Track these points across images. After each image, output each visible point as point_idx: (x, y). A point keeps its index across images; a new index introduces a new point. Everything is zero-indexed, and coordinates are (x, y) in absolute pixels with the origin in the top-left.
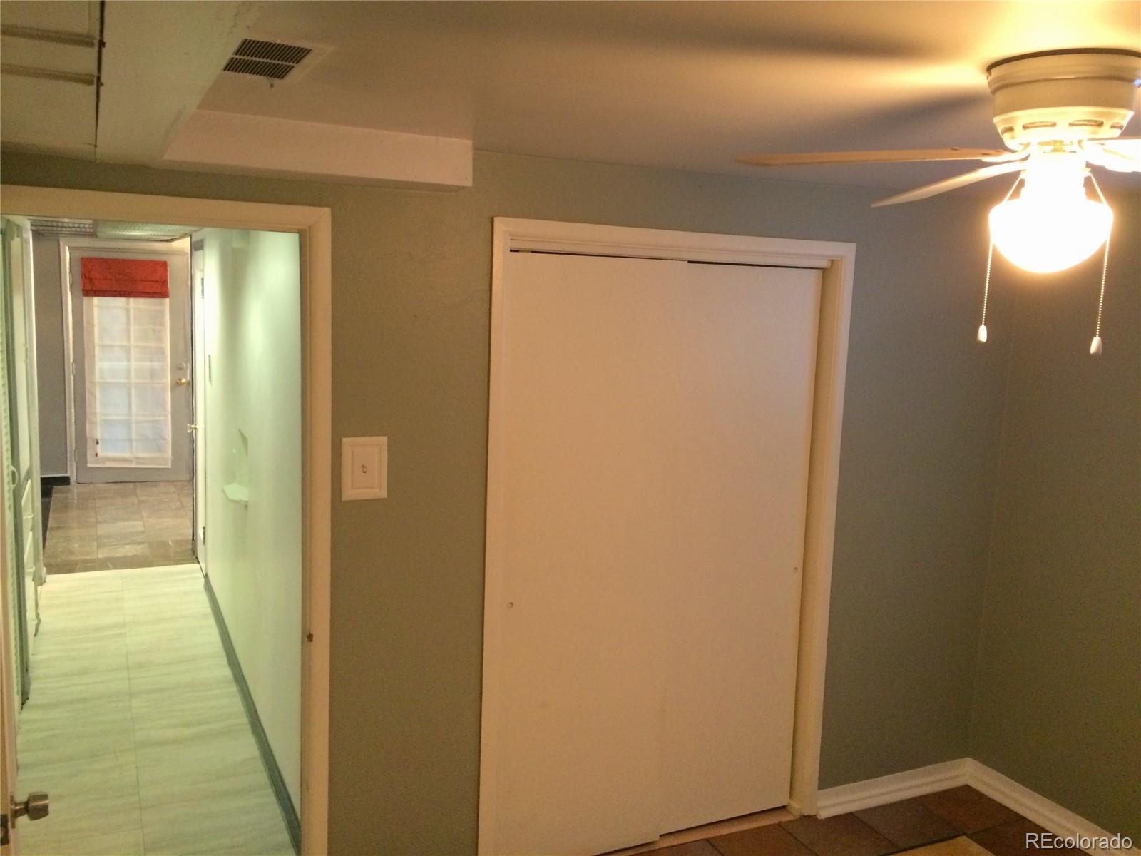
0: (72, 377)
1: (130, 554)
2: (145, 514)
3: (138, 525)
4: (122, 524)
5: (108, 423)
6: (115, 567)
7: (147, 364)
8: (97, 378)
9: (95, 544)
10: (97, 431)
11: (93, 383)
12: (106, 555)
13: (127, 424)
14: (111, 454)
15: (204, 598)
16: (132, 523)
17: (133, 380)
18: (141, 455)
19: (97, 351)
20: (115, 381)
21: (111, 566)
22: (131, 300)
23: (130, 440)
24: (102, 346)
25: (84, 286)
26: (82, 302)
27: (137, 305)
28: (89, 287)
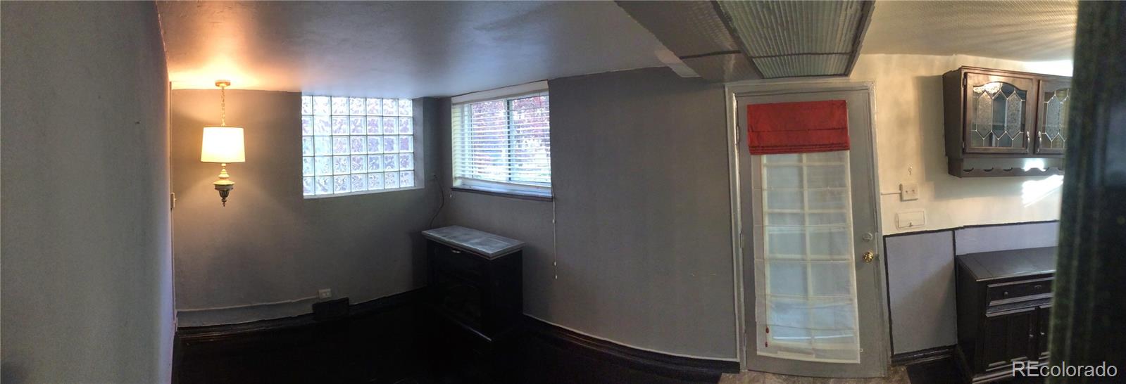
0: (740, 248)
5: (779, 306)
10: (768, 317)
11: (762, 259)
13: (804, 309)
17: (809, 255)
19: (766, 218)
20: (787, 258)
22: (804, 156)
23: (808, 329)
24: (771, 215)
25: (752, 141)
26: (750, 161)
27: (810, 161)
28: (756, 143)
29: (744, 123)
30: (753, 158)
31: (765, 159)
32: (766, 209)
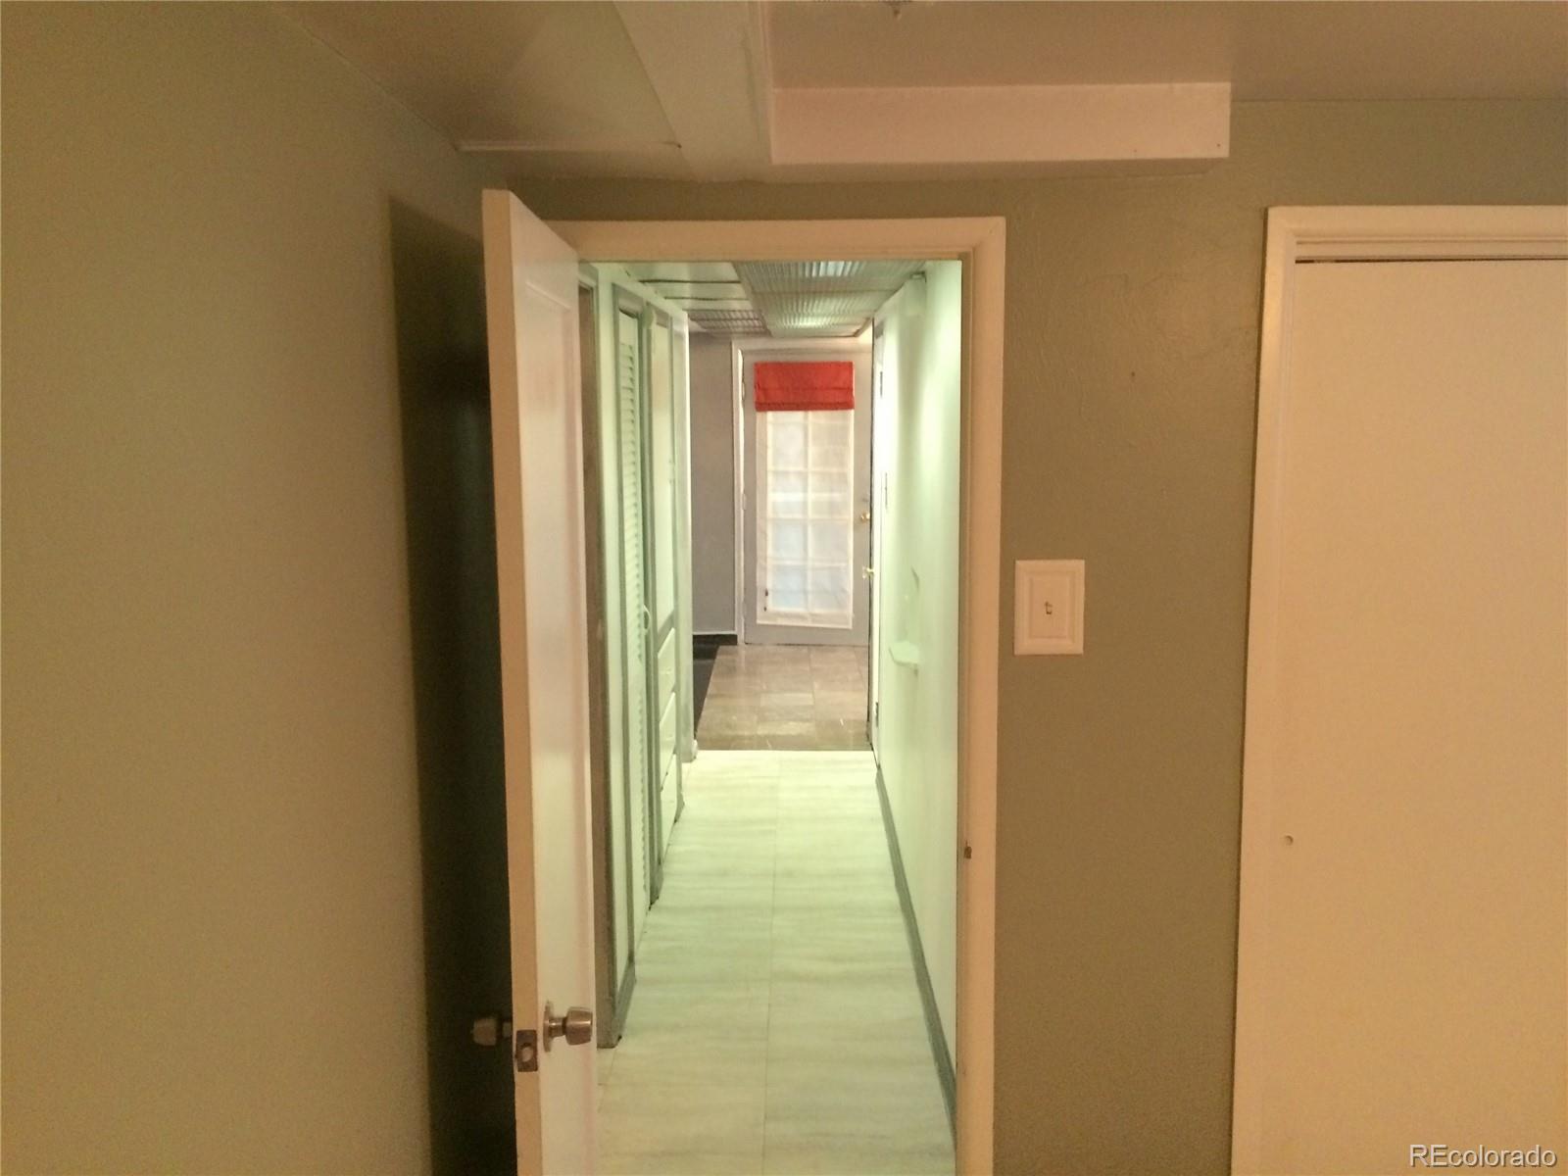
0: (742, 512)
1: (793, 733)
2: (816, 685)
3: (804, 698)
4: (788, 695)
5: (781, 570)
6: (775, 748)
7: (826, 496)
8: (770, 514)
9: (756, 718)
10: (769, 580)
11: (765, 519)
12: (766, 732)
13: (802, 572)
14: (784, 609)
15: (875, 795)
16: (801, 695)
17: (811, 515)
18: (817, 611)
19: (770, 479)
20: (790, 516)
21: (770, 746)
22: (811, 414)
23: (805, 592)
24: (776, 473)
25: (758, 398)
26: (755, 418)
27: (816, 420)
28: (763, 400)
29: (751, 380)
30: (759, 415)
31: (770, 415)
32: (770, 467)
